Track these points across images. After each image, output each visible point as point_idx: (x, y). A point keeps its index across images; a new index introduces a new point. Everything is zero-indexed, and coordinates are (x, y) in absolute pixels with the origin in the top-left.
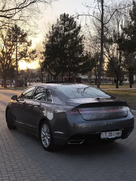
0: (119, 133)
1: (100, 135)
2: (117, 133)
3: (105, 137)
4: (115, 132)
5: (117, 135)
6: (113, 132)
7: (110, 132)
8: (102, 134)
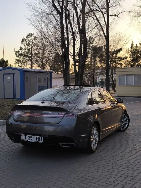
0: (40, 138)
1: (20, 136)
2: (38, 138)
3: (25, 139)
4: (35, 137)
5: (37, 140)
6: (33, 136)
7: (30, 136)
8: (22, 135)
